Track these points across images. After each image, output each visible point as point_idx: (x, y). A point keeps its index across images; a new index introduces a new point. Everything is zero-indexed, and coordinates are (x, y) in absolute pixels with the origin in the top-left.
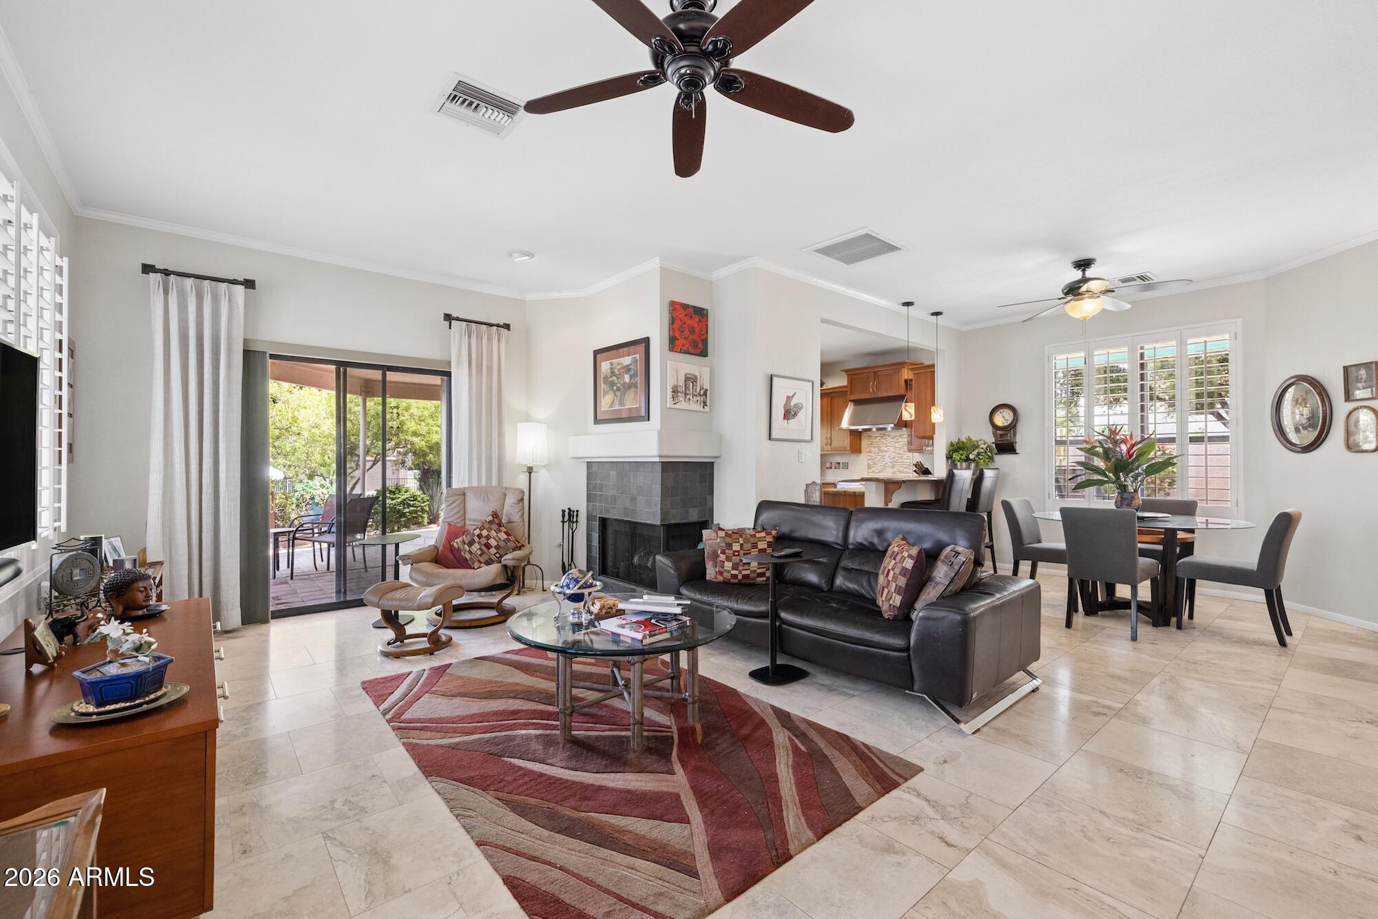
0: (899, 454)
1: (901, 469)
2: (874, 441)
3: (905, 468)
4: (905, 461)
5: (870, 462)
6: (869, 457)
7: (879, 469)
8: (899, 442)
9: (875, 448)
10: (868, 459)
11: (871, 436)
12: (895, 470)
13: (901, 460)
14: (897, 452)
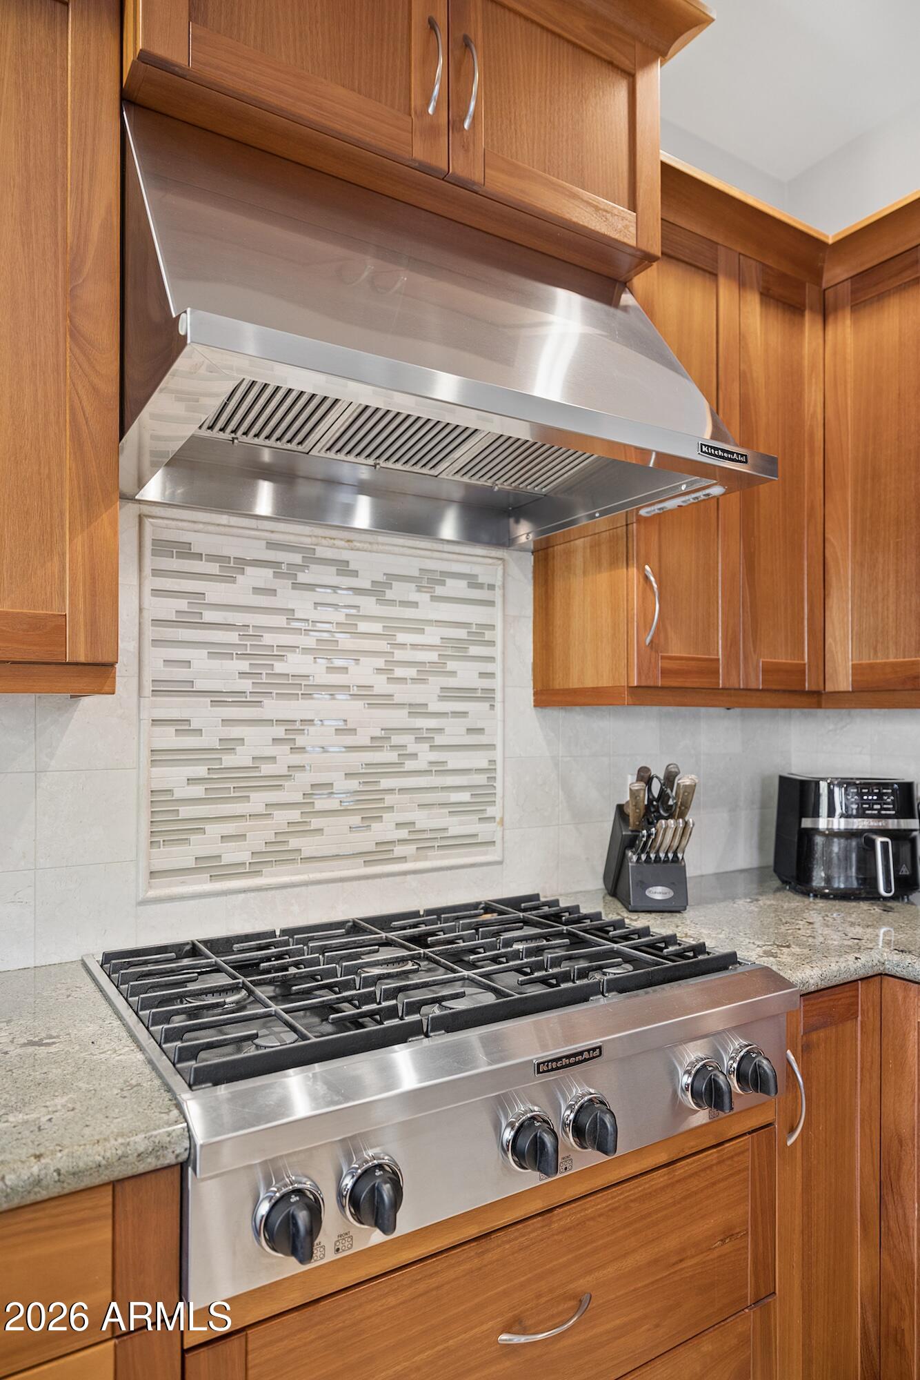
0: (417, 710)
1: (423, 819)
2: (216, 592)
3: (457, 809)
4: (455, 760)
5: (174, 777)
6: (167, 738)
7: (258, 836)
8: (417, 626)
9: (219, 652)
10: (159, 757)
11: (185, 551)
12: (385, 830)
13: (426, 756)
14: (402, 693)
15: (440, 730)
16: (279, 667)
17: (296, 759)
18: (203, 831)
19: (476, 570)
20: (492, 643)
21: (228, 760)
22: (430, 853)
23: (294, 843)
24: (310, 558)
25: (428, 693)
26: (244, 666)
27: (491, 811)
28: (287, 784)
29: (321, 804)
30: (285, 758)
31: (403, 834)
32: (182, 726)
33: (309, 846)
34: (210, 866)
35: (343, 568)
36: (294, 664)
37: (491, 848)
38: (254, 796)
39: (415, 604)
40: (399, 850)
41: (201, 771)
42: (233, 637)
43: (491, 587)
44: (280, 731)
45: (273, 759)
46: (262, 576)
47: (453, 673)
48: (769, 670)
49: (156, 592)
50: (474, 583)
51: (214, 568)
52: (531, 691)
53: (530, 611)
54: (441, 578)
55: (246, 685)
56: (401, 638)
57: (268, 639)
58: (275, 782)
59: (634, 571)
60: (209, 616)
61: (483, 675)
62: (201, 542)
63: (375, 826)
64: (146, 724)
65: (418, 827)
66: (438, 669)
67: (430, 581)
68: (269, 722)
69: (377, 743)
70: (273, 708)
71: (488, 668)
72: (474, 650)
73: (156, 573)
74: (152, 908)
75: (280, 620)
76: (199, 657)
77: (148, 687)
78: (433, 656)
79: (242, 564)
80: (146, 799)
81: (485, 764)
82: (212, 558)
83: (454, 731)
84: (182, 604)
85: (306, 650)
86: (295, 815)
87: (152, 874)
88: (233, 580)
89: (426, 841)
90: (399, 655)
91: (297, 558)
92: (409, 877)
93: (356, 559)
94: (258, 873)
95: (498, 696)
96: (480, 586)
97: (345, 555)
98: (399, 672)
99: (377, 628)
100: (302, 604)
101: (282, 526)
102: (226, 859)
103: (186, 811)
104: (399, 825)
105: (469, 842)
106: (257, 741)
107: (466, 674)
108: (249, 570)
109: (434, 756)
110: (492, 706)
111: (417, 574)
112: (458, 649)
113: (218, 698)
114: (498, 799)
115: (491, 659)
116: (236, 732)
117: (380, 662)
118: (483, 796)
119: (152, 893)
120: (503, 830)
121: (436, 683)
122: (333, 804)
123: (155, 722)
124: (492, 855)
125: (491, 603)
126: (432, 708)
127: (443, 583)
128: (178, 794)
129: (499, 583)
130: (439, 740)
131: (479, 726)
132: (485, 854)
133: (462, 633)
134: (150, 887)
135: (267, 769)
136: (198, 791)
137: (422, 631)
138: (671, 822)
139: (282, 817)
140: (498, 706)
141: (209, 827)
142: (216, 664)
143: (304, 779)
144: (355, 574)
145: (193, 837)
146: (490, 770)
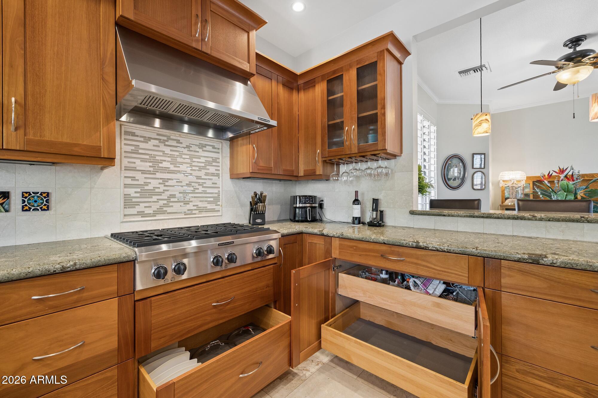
0: (198, 178)
1: (201, 205)
2: (142, 145)
3: (209, 202)
4: (209, 190)
5: (131, 191)
6: (129, 181)
7: (155, 207)
9: (143, 160)
10: (126, 186)
11: (133, 134)
12: (190, 206)
13: (201, 189)
14: (194, 173)
15: (205, 183)
16: (160, 165)
17: (166, 188)
18: (139, 205)
19: (214, 144)
20: (219, 162)
21: (146, 188)
22: (203, 213)
23: (165, 209)
24: (169, 138)
25: (202, 174)
26: (151, 164)
27: (218, 203)
28: (163, 194)
29: (172, 200)
30: (162, 188)
31: (195, 208)
32: (133, 178)
33: (169, 210)
34: (141, 214)
35: (178, 141)
36: (165, 165)
37: (219, 212)
38: (153, 197)
39: (198, 152)
40: (194, 212)
41: (139, 190)
42: (147, 157)
43: (219, 149)
44: (161, 181)
45: (159, 188)
46: (156, 142)
47: (208, 169)
48: (284, 170)
49: (125, 144)
50: (214, 147)
51: (142, 139)
52: (229, 175)
53: (229, 155)
54: (205, 145)
55: (151, 169)
56: (194, 160)
57: (157, 158)
58: (160, 194)
59: (251, 146)
60: (140, 151)
61: (216, 170)
62: (138, 132)
63: (187, 206)
64: (122, 178)
65: (199, 206)
66: (204, 168)
67: (202, 146)
68: (158, 179)
69: (188, 185)
70: (159, 175)
71: (218, 168)
72: (214, 164)
73: (125, 139)
74: (124, 224)
75: (161, 154)
76: (138, 162)
77: (123, 168)
78: (203, 165)
79: (150, 139)
80: (122, 196)
81: (217, 192)
82: (141, 137)
83: (209, 183)
84: (133, 148)
85: (168, 161)
86: (165, 202)
87: (125, 215)
88: (147, 143)
89: (201, 210)
90: (193, 164)
91: (165, 138)
92: (197, 218)
93: (181, 140)
94: (155, 216)
95: (221, 175)
96: (216, 148)
97: (179, 138)
98: (194, 168)
99: (188, 157)
100: (167, 150)
101: (161, 130)
102: (146, 212)
103: (134, 200)
104: (194, 206)
105: (213, 210)
106: (154, 183)
107: (212, 170)
108: (152, 140)
109: (203, 189)
110: (219, 178)
111: (198, 144)
112: (209, 163)
113: (143, 172)
114: (221, 200)
115: (219, 166)
116: (148, 181)
117: (189, 165)
118: (216, 200)
119: (125, 220)
120: (222, 208)
121: (204, 171)
122: (176, 200)
123: (125, 177)
124: (219, 214)
125: (219, 153)
126: (203, 177)
127: (205, 147)
128: (132, 195)
129: (220, 148)
130: (204, 185)
131: (215, 182)
132: (218, 213)
133: (211, 159)
134: (124, 218)
135: (157, 190)
136: (138, 195)
137: (200, 158)
138: (261, 204)
139: (161, 203)
140: (221, 178)
141: (141, 204)
142: (143, 163)
143: (168, 193)
144: (181, 143)
145: (136, 207)
146: (218, 193)
